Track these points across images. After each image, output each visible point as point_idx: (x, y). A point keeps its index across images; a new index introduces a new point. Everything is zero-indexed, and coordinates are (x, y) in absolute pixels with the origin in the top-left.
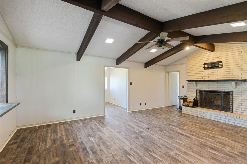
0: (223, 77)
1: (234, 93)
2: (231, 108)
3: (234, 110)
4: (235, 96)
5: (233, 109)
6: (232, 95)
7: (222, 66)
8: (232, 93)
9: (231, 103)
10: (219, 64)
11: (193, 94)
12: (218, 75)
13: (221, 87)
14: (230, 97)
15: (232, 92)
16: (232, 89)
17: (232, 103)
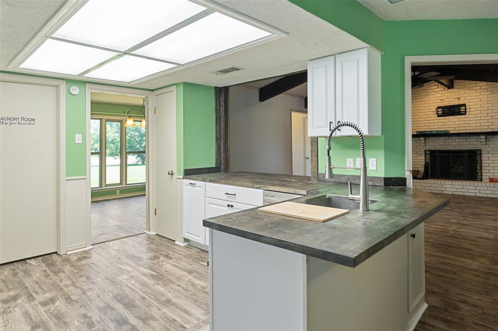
0: (467, 128)
1: (483, 152)
2: (479, 174)
3: (483, 177)
4: (485, 157)
5: (481, 175)
6: (481, 155)
7: (466, 111)
8: (481, 152)
9: (479, 168)
10: (461, 108)
11: (418, 158)
12: (460, 126)
13: (465, 143)
14: (477, 158)
15: (480, 150)
16: (480, 146)
17: (481, 167)
